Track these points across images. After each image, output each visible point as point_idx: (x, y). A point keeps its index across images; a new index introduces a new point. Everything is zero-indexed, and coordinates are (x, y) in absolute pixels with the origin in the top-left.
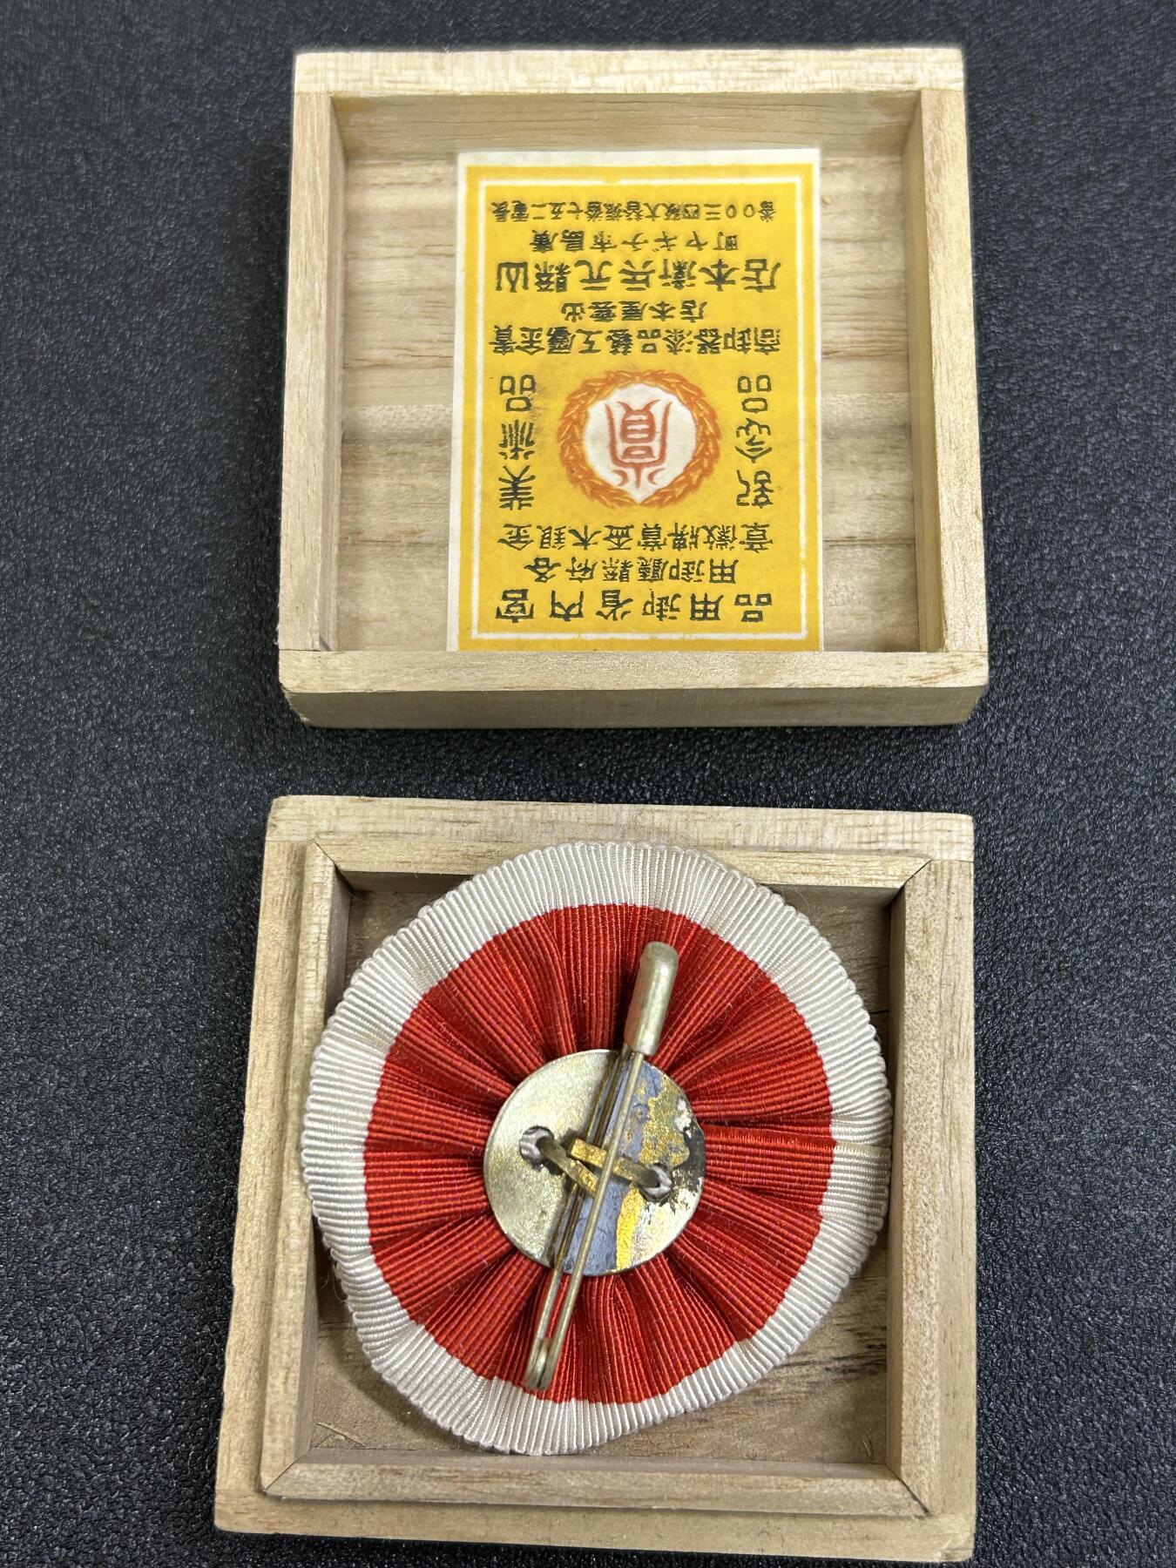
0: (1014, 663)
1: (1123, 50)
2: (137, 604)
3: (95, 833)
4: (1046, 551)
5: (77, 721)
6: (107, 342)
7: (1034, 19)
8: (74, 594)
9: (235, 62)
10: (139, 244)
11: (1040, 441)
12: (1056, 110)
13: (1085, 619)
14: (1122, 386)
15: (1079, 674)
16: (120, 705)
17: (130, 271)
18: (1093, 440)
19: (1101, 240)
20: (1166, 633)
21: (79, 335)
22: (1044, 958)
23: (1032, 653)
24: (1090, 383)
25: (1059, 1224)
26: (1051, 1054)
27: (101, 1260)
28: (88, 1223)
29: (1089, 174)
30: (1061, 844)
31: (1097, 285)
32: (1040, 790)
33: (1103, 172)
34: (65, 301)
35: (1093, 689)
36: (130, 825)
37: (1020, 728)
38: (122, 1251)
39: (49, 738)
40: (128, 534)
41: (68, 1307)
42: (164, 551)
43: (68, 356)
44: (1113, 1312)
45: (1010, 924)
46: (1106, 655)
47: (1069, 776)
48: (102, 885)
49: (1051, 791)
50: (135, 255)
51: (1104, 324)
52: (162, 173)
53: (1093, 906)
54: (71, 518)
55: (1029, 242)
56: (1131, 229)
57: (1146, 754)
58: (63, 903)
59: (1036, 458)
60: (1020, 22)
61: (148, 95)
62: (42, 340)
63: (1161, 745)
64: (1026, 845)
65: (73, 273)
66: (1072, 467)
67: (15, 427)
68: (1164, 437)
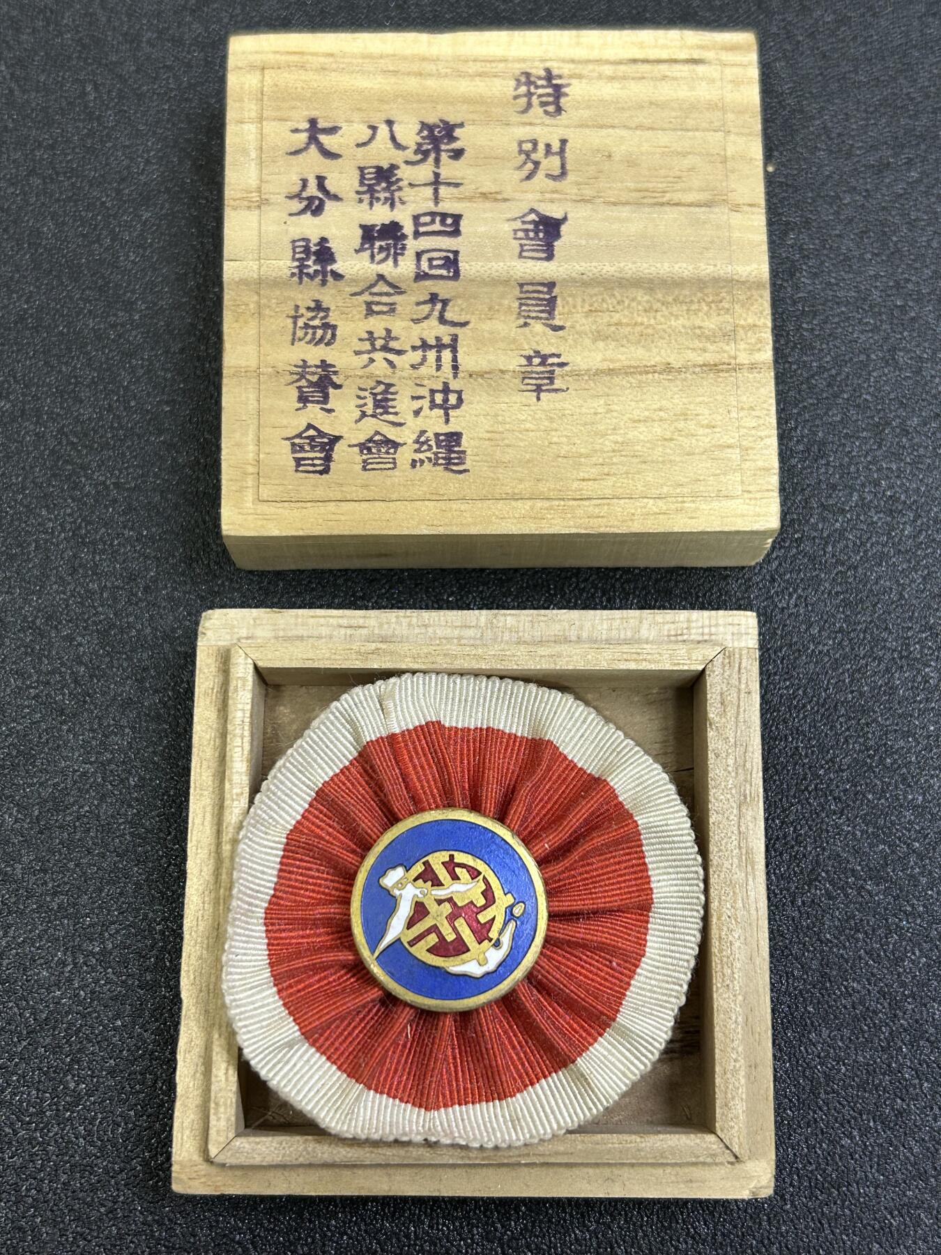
0: (799, 546)
1: (923, 68)
2: (108, 444)
3: (60, 623)
4: (831, 459)
5: (53, 532)
6: (100, 234)
7: (855, 38)
8: (58, 431)
9: (220, 20)
10: (132, 159)
11: (833, 372)
12: (866, 111)
13: (858, 515)
14: (901, 333)
15: (850, 558)
16: (89, 523)
17: (123, 180)
18: (875, 374)
19: (894, 217)
20: (920, 531)
21: (78, 227)
22: (805, 779)
23: (814, 538)
24: (876, 329)
25: (800, 991)
26: (804, 856)
27: (38, 962)
28: (30, 931)
29: (889, 164)
30: (825, 691)
31: (888, 252)
32: (812, 647)
33: (899, 163)
34: (69, 199)
35: (860, 570)
36: (89, 618)
37: (799, 597)
38: (56, 955)
39: (29, 544)
40: (105, 388)
41: (9, 997)
42: (133, 404)
43: (68, 243)
44: (838, 1063)
45: (780, 750)
46: (872, 545)
47: (836, 638)
48: (63, 664)
49: (820, 647)
50: (128, 167)
51: (891, 284)
52: (155, 104)
53: (846, 741)
54: (60, 371)
55: (837, 213)
56: (919, 210)
57: (898, 625)
58: (30, 676)
59: (829, 385)
60: (843, 40)
61: (148, 42)
62: (48, 228)
63: (911, 618)
64: (798, 689)
65: (77, 177)
66: (858, 394)
67: (21, 296)
68: (932, 376)
